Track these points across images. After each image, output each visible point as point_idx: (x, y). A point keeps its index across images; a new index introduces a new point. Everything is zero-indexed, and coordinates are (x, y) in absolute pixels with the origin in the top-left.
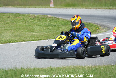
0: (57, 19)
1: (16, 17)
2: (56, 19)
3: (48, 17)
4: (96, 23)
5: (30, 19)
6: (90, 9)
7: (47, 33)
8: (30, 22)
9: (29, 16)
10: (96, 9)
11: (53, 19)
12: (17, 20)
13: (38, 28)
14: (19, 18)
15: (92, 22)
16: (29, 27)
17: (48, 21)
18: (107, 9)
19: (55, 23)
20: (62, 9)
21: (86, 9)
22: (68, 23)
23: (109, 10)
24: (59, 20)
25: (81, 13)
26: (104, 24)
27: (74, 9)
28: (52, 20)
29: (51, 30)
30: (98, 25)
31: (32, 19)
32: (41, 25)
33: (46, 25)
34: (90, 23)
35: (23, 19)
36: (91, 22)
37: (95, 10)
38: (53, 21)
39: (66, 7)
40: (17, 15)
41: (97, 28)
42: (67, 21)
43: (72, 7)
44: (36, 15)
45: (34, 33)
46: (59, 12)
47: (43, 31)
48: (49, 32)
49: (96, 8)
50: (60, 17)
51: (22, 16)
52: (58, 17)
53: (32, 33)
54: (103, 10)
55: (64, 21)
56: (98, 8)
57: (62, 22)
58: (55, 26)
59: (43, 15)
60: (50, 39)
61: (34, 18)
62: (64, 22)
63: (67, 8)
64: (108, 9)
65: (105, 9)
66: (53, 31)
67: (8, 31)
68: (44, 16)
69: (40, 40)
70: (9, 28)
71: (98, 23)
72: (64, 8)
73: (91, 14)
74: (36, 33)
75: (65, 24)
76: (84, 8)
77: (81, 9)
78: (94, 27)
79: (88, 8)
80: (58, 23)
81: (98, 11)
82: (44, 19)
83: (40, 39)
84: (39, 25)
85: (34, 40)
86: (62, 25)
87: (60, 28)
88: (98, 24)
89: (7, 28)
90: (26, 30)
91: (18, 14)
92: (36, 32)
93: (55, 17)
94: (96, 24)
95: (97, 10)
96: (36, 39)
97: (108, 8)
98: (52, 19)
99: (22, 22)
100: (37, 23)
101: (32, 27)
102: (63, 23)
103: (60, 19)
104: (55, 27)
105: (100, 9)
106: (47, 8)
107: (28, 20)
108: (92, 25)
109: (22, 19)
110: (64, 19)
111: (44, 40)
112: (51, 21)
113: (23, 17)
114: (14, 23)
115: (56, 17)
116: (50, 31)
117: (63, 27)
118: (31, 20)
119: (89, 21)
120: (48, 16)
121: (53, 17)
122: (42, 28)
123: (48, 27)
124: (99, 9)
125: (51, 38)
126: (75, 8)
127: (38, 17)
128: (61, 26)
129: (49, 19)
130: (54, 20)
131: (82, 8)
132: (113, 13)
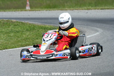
6: (66, 10)
10: (73, 10)
11: (18, 23)
17: (11, 27)
20: (34, 12)
21: (61, 11)
24: (24, 25)
25: (54, 15)
28: (16, 25)
29: (12, 38)
38: (17, 27)
42: (33, 25)
46: (29, 16)
48: (10, 40)
50: (26, 22)
52: (23, 21)
54: (80, 11)
55: (30, 26)
56: (75, 9)
59: (7, 20)
60: (8, 49)
62: (29, 27)
63: (40, 11)
64: (86, 9)
66: (14, 39)
72: (37, 11)
75: (31, 30)
76: (59, 10)
77: (56, 11)
79: (64, 10)
80: (22, 28)
86: (27, 30)
87: (23, 35)
93: (20, 21)
102: (29, 28)
103: (26, 23)
104: (18, 34)
105: (77, 9)
106: (18, 11)
110: (30, 24)
112: (15, 27)
115: (22, 21)
117: (28, 33)
121: (17, 22)
123: (10, 33)
124: (76, 10)
125: (9, 47)
126: (49, 10)
130: (18, 25)
131: (57, 10)
132: (91, 13)
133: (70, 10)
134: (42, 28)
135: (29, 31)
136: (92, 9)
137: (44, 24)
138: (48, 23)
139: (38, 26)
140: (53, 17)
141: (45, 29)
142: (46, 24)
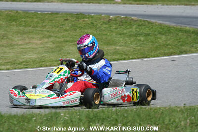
0: (149, 23)
1: (79, 21)
2: (146, 23)
3: (132, 19)
5: (104, 23)
7: (139, 48)
8: (104, 29)
9: (100, 19)
12: (80, 25)
13: (121, 39)
14: (83, 21)
16: (104, 37)
19: (147, 31)
22: (169, 30)
31: (106, 24)
32: (123, 34)
33: (132, 33)
35: (92, 23)
40: (79, 16)
44: (111, 16)
45: (118, 48)
47: (131, 44)
51: (88, 18)
53: (113, 47)
57: (159, 29)
58: (149, 35)
61: (109, 22)
67: (71, 43)
68: (126, 18)
69: (132, 59)
70: (71, 39)
74: (121, 48)
82: (126, 22)
83: (131, 57)
84: (120, 34)
85: (122, 60)
89: (68, 39)
90: (102, 41)
91: (81, 14)
92: (120, 46)
96: (124, 57)
98: (140, 24)
99: (90, 28)
100: (117, 30)
101: (110, 38)
107: (99, 25)
109: (89, 22)
111: (138, 58)
113: (90, 19)
114: (76, 30)
116: (144, 44)
118: (105, 26)
120: (133, 17)
122: (127, 38)
127: (115, 20)
128: (159, 36)
129: (135, 23)
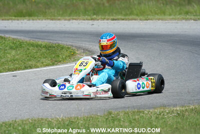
0: (2, 38)
4: (70, 43)
6: (59, 19)
10: (69, 20)
15: (63, 43)
18: (87, 19)
20: (10, 21)
21: (52, 21)
22: (21, 45)
23: (91, 21)
24: (5, 41)
25: (44, 27)
26: (84, 45)
27: (31, 21)
30: (74, 48)
34: (59, 44)
36: (60, 42)
37: (66, 21)
39: (16, 18)
41: (71, 52)
42: (19, 41)
43: (27, 18)
46: (5, 27)
49: (69, 18)
50: (7, 36)
52: (3, 35)
54: (81, 21)
55: (15, 42)
56: (73, 19)
57: (11, 44)
62: (13, 43)
63: (18, 20)
64: (89, 20)
65: (84, 20)
71: (73, 44)
72: (14, 20)
73: (61, 29)
75: (17, 47)
76: (48, 19)
77: (44, 21)
78: (67, 51)
79: (55, 19)
81: (72, 23)
86: (11, 48)
87: (7, 55)
88: (72, 46)
94: (69, 46)
95: (71, 21)
97: (89, 18)
102: (13, 45)
103: (7, 38)
105: (75, 19)
108: (62, 48)
110: (13, 39)
117: (13, 52)
119: (58, 42)
124: (74, 21)
126: (33, 20)
128: (9, 51)
131: (45, 19)
132: (99, 26)
133: (66, 20)
134: (32, 45)
135: (14, 49)
136: (98, 20)
137: (34, 39)
138: (39, 39)
139: (26, 42)
140: (44, 29)
141: (37, 47)
142: (36, 40)
